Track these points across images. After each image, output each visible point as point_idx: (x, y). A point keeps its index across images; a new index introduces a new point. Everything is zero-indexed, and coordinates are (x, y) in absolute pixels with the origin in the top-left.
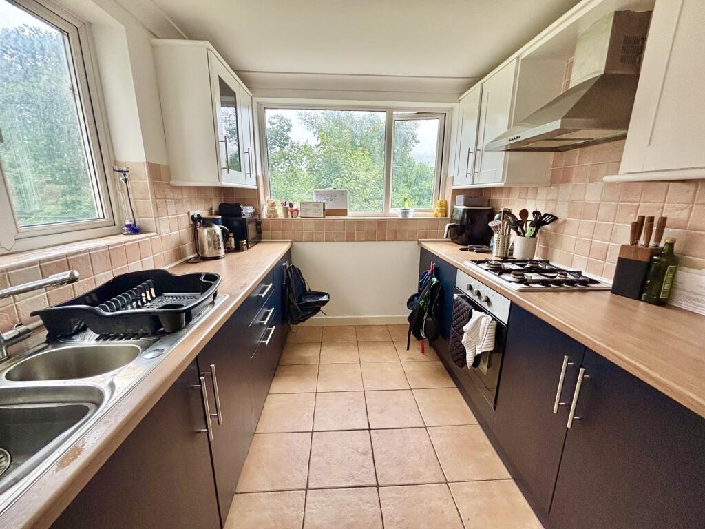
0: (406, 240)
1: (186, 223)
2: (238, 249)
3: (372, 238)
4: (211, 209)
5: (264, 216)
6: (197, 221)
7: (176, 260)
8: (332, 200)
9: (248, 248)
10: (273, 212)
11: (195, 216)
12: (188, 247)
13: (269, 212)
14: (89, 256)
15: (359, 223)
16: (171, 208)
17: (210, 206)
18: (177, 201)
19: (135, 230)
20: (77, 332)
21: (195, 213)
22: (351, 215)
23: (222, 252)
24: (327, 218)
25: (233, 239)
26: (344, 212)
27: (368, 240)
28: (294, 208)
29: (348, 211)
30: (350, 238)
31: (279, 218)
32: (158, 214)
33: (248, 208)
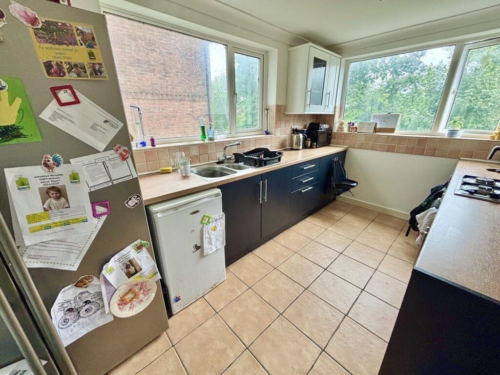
0: (446, 157)
1: (289, 131)
2: (311, 147)
3: (410, 151)
4: (306, 125)
5: (335, 130)
6: (295, 131)
7: (281, 148)
8: (384, 121)
9: (316, 148)
10: (341, 128)
11: (295, 129)
12: (288, 143)
13: (339, 128)
14: (249, 140)
15: (401, 139)
16: (283, 125)
17: (305, 124)
18: (287, 121)
19: (267, 133)
20: (240, 162)
21: (295, 127)
22: (397, 133)
23: (301, 147)
24: (377, 134)
25: (310, 142)
26: (392, 130)
27: (406, 153)
28: (354, 126)
29: (396, 129)
30: (390, 149)
31: (344, 132)
32: (276, 127)
33: (325, 125)
